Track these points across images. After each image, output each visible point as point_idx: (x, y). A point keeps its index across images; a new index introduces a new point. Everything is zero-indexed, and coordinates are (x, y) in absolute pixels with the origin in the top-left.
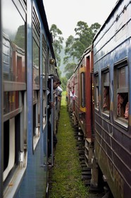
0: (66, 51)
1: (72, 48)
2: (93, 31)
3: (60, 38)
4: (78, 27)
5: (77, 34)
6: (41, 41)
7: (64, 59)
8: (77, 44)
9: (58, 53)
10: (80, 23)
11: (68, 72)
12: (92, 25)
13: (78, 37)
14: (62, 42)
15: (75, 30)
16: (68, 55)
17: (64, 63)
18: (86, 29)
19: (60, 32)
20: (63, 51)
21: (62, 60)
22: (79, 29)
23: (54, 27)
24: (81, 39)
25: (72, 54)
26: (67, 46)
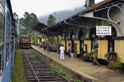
0: (20, 23)
1: (23, 22)
2: (31, 16)
3: (17, 18)
4: (25, 14)
5: (25, 17)
6: (10, 23)
7: (19, 27)
8: (25, 21)
9: (16, 24)
10: (26, 13)
11: (20, 32)
12: (31, 14)
13: (25, 18)
14: (18, 20)
15: (24, 15)
16: (21, 25)
17: (19, 28)
18: (28, 15)
19: (17, 16)
20: (18, 23)
21: (18, 27)
22: (26, 15)
23: (15, 13)
24: (26, 19)
25: (22, 25)
26: (20, 21)
